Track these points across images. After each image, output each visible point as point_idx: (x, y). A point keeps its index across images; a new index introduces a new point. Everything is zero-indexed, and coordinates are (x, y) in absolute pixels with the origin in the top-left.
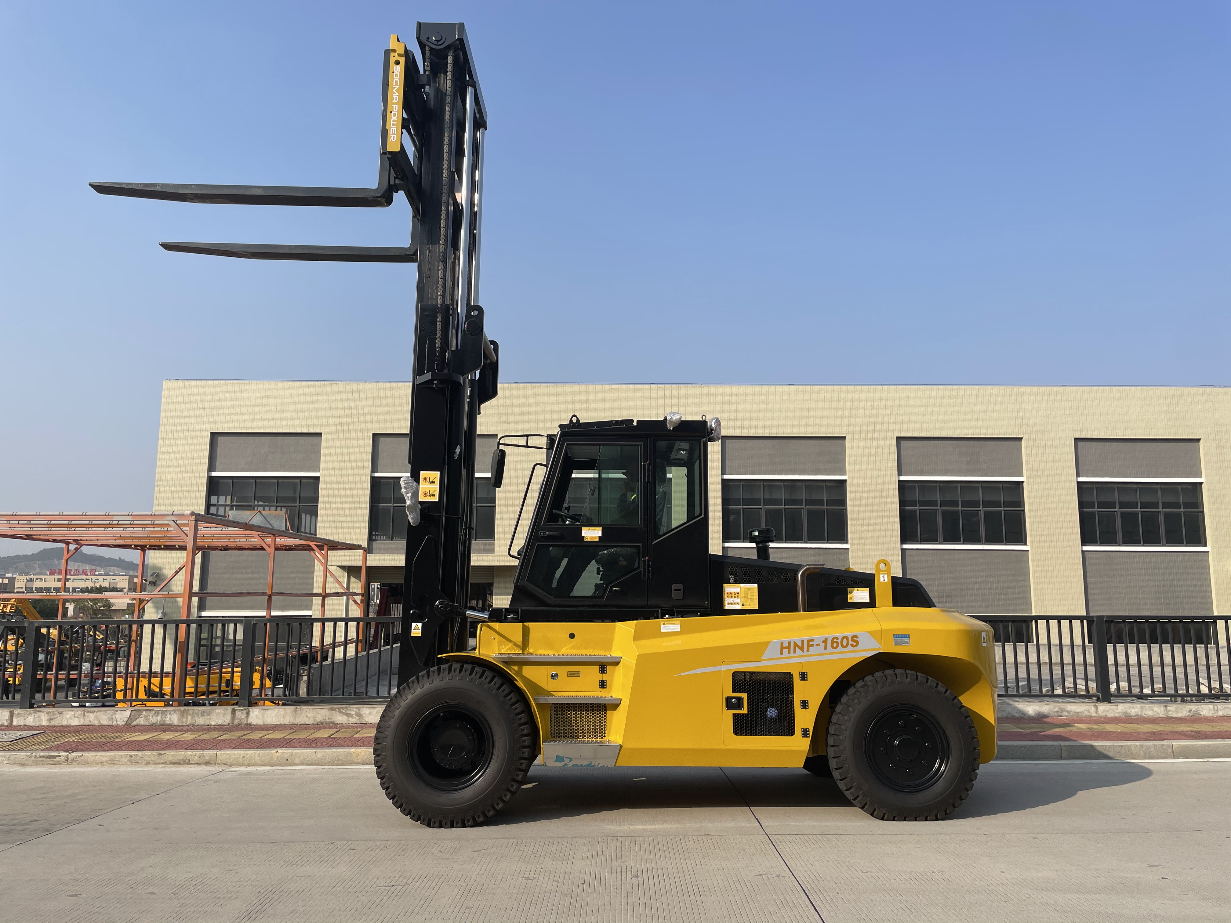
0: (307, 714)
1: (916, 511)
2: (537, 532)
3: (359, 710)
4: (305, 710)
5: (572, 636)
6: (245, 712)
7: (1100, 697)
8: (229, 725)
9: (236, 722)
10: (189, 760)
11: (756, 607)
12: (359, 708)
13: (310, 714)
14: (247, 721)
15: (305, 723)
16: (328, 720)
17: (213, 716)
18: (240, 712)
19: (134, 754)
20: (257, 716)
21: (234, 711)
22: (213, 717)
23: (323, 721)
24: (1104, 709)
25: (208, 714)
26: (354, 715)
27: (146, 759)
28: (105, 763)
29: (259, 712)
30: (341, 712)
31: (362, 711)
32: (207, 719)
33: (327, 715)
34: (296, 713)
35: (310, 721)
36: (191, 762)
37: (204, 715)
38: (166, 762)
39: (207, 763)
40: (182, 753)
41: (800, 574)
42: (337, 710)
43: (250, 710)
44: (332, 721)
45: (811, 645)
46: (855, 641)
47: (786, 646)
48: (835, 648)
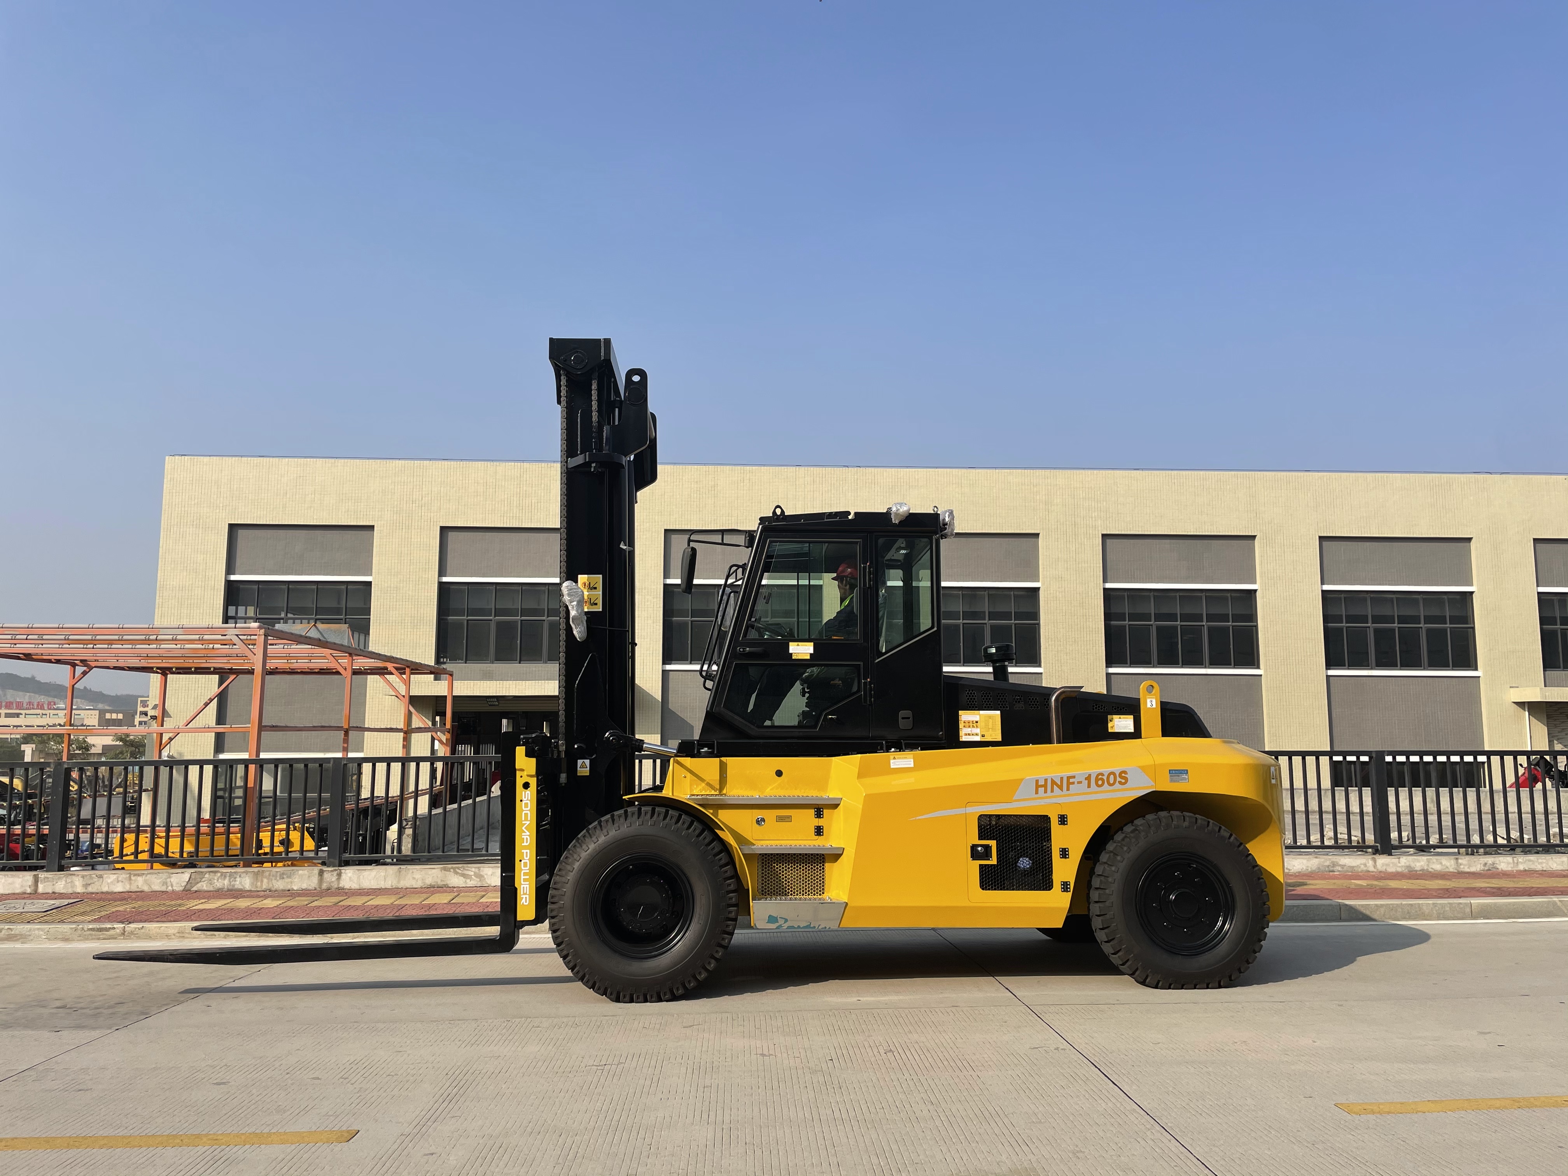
0: (414, 876)
1: (1123, 626)
2: (735, 648)
3: (479, 870)
4: (411, 871)
5: (779, 773)
6: (335, 873)
7: (1379, 848)
8: (315, 890)
9: (324, 886)
11: (999, 738)
12: (479, 868)
13: (418, 875)
14: (339, 884)
15: (411, 887)
16: (440, 883)
17: (295, 878)
18: (330, 874)
20: (350, 878)
21: (321, 873)
22: (296, 880)
23: (435, 883)
24: (1384, 862)
25: (289, 877)
26: (473, 877)
28: (173, 937)
29: (353, 874)
32: (288, 883)
33: (439, 876)
34: (400, 875)
35: (418, 884)
37: (283, 878)
41: (1054, 698)
42: (452, 870)
43: (343, 871)
44: (445, 883)
45: (1071, 783)
46: (1124, 778)
47: (1042, 783)
48: (1101, 786)
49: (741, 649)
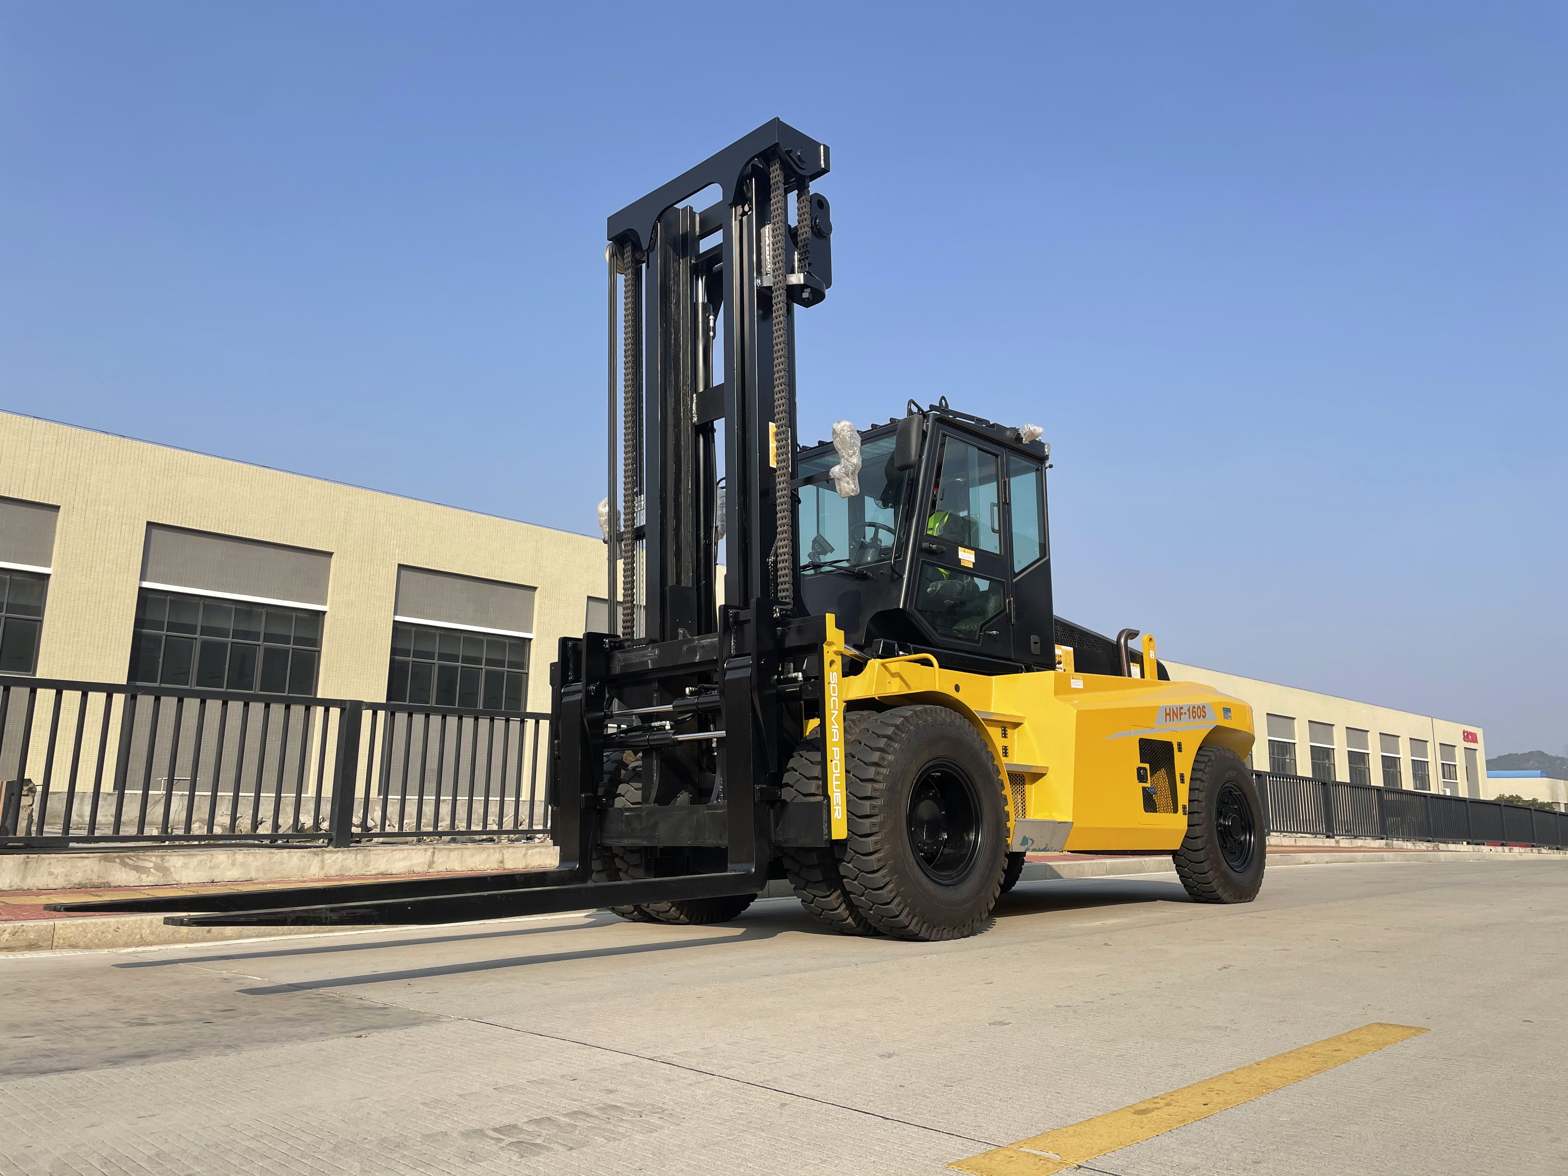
0: (52, 870)
1: (408, 663)
2: (920, 544)
5: (957, 688)
13: (58, 869)
30: (124, 864)
31: (168, 861)
33: (96, 869)
34: (26, 867)
42: (117, 860)
44: (104, 881)
45: (1181, 714)
46: (1204, 712)
47: (1168, 712)
48: (1194, 718)
49: (925, 545)
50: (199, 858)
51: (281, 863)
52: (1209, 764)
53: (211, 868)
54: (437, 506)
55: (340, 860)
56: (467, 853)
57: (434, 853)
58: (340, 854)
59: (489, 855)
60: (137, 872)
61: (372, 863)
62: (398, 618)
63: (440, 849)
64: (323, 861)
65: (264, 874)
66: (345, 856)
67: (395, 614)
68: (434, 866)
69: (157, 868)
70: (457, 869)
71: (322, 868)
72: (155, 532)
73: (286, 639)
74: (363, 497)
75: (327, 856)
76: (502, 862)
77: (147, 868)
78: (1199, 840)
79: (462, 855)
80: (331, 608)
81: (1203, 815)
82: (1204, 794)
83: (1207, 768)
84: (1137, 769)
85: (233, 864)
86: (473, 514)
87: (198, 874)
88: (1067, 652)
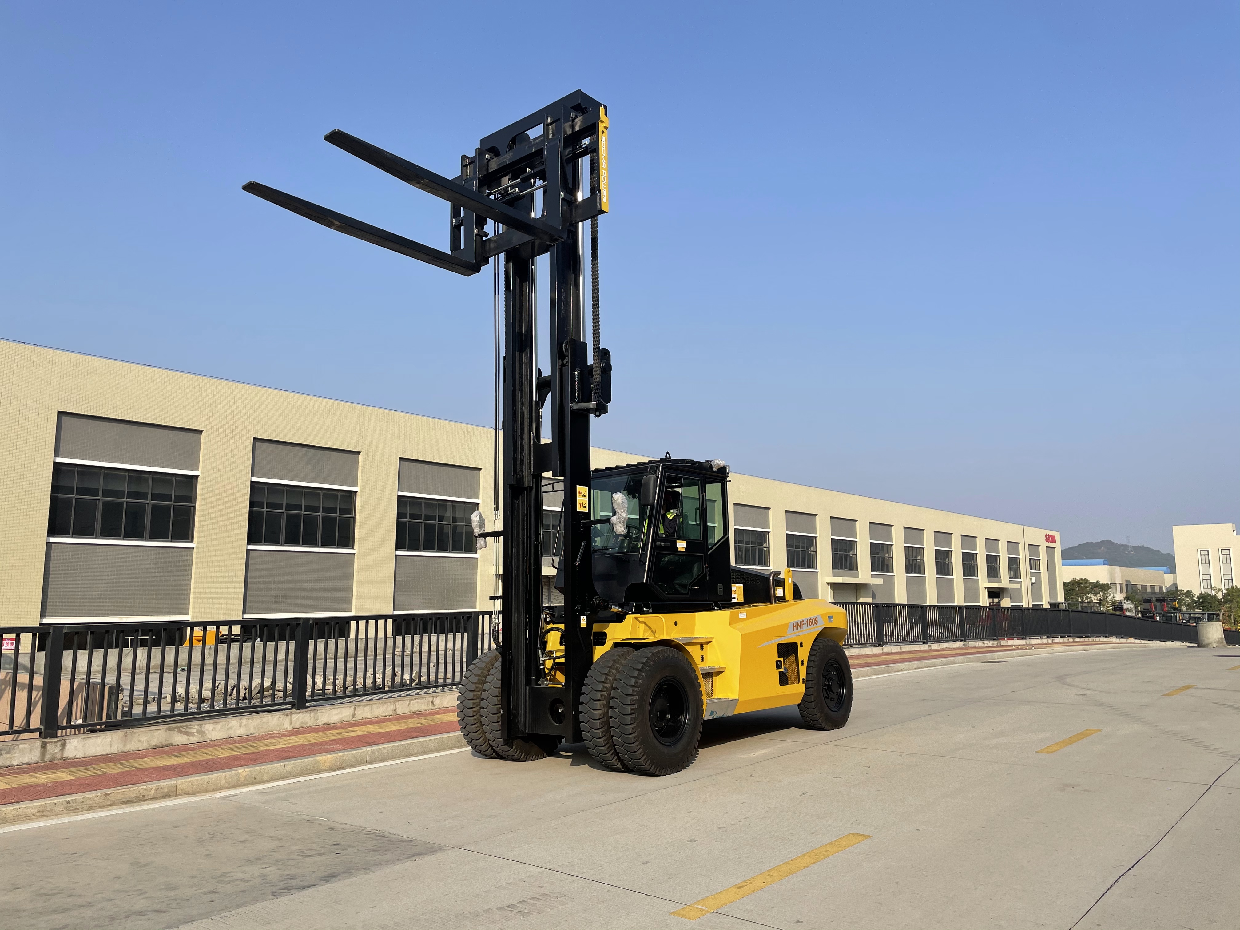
0: (140, 739)
3: (201, 727)
4: (137, 734)
5: (676, 624)
6: (59, 744)
9: (47, 757)
10: (144, 796)
13: (144, 738)
14: (62, 755)
15: (137, 749)
16: (165, 743)
17: (15, 753)
18: (53, 745)
19: (71, 799)
20: (75, 747)
21: (44, 746)
22: (16, 755)
23: (160, 744)
27: (88, 802)
28: (33, 817)
29: (78, 742)
30: (180, 732)
31: (204, 727)
35: (145, 746)
36: (146, 798)
38: (114, 803)
39: (166, 796)
40: (134, 788)
41: (771, 578)
42: (176, 729)
43: (67, 741)
44: (169, 743)
45: (803, 624)
46: (817, 621)
47: (795, 625)
48: (810, 625)
49: (658, 543)
50: (221, 724)
51: (268, 723)
52: (819, 651)
53: (228, 729)
54: (283, 391)
55: (301, 717)
56: (375, 706)
57: (355, 709)
58: (301, 714)
59: (387, 707)
60: (187, 735)
61: (319, 718)
62: (255, 479)
63: (359, 706)
64: (291, 720)
65: (258, 730)
66: (304, 715)
67: (252, 476)
68: (355, 716)
69: (199, 732)
70: (369, 717)
71: (291, 723)
72: (65, 419)
73: (168, 498)
74: (225, 387)
75: (293, 716)
76: (395, 710)
77: (192, 732)
78: (812, 697)
79: (372, 708)
80: (202, 473)
81: (814, 682)
82: (815, 669)
83: (818, 654)
84: (776, 662)
85: (241, 726)
86: (310, 397)
87: (222, 733)
88: (739, 588)
